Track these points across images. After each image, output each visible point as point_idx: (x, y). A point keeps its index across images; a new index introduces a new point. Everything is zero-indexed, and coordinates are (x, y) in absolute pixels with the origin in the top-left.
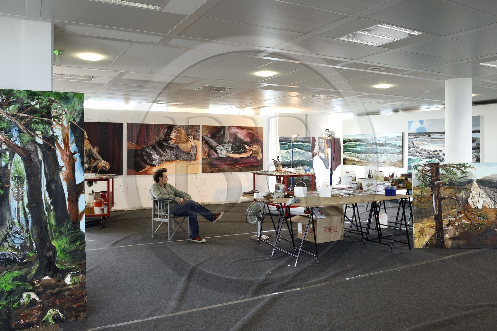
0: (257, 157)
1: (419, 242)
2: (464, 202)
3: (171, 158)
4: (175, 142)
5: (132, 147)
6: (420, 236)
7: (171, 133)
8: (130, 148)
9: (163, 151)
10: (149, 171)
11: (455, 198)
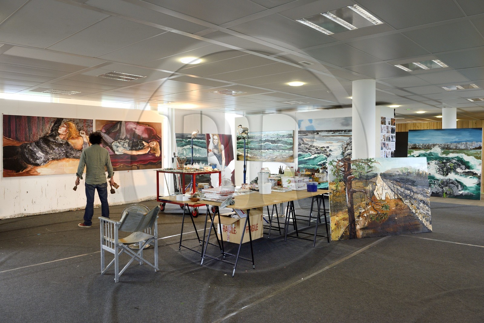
0: (155, 154)
1: (335, 235)
2: (371, 194)
3: (60, 156)
4: (64, 138)
5: (10, 144)
6: (336, 229)
7: (59, 128)
8: (7, 144)
9: (49, 147)
10: (32, 172)
11: (364, 191)
